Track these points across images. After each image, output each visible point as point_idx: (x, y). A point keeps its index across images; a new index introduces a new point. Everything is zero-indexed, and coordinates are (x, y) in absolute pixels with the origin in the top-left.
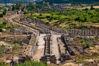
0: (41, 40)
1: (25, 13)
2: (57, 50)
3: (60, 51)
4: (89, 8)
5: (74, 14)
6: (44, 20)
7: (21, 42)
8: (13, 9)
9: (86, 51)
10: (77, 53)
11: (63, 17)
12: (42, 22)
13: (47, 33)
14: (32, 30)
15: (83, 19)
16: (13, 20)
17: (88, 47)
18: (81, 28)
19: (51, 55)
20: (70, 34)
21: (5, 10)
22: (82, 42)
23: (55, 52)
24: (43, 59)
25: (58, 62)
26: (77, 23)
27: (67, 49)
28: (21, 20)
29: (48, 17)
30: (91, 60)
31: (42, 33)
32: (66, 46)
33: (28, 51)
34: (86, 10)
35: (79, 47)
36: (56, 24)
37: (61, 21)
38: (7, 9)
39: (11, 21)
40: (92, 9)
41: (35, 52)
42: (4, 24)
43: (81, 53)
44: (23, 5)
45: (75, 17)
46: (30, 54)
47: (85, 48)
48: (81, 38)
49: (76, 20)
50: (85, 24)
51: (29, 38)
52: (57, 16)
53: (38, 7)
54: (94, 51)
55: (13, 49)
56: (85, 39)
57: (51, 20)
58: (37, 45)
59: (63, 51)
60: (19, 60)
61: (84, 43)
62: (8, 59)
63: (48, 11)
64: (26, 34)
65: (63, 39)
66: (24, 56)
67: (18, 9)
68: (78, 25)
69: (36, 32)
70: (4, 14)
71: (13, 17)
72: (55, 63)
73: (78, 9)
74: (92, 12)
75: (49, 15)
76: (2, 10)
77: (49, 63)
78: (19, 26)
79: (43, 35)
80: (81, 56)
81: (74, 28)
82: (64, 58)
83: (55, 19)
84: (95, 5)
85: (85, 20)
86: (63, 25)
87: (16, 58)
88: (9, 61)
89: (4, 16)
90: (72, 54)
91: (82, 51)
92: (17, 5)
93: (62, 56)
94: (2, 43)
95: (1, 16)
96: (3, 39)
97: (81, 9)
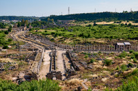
0: (46, 56)
1: (30, 30)
2: (62, 66)
3: (65, 67)
4: (92, 24)
5: (78, 30)
6: (49, 36)
7: (27, 59)
8: (18, 26)
9: (90, 66)
10: (82, 68)
11: (68, 33)
12: (47, 39)
13: (52, 49)
14: (37, 46)
15: (87, 35)
16: (19, 37)
17: (92, 62)
18: (85, 43)
19: (57, 71)
20: (74, 50)
21: (11, 27)
22: (86, 57)
23: (61, 68)
24: (49, 76)
25: (63, 77)
26: (81, 39)
27: (72, 65)
28: (27, 36)
29: (53, 33)
30: (95, 75)
31: (47, 49)
32: (71, 61)
33: (34, 67)
34: (90, 26)
35: (83, 63)
36: (61, 40)
37: (66, 38)
38: (12, 26)
39: (17, 38)
40: (95, 25)
41: (41, 68)
42: (10, 40)
43: (86, 69)
44: (28, 22)
45: (79, 33)
46: (35, 71)
47: (89, 63)
48: (85, 54)
49: (80, 36)
50: (89, 40)
51: (35, 54)
52: (62, 32)
53: (43, 23)
54: (98, 66)
55: (19, 66)
56: (89, 55)
57: (56, 36)
58: (43, 61)
59: (68, 67)
60: (25, 77)
61: (88, 58)
62: (13, 76)
63: (53, 27)
64: (32, 50)
65: (67, 54)
66: (30, 72)
67: (23, 25)
68: (82, 41)
69: (41, 48)
70: (9, 30)
71: (19, 33)
72: (61, 79)
73: (82, 25)
74: (95, 28)
75: (54, 31)
76: (7, 27)
77: (54, 79)
78: (25, 43)
79: (48, 51)
80: (86, 71)
81: (79, 43)
82: (69, 74)
83: (60, 35)
84: (98, 21)
85: (89, 36)
86: (68, 41)
87: (22, 75)
88: (15, 78)
89: (9, 33)
90: (77, 69)
91: (86, 66)
92: (22, 22)
93: (67, 71)
94: (8, 60)
95: (6, 33)
96: (8, 56)
97: (85, 25)
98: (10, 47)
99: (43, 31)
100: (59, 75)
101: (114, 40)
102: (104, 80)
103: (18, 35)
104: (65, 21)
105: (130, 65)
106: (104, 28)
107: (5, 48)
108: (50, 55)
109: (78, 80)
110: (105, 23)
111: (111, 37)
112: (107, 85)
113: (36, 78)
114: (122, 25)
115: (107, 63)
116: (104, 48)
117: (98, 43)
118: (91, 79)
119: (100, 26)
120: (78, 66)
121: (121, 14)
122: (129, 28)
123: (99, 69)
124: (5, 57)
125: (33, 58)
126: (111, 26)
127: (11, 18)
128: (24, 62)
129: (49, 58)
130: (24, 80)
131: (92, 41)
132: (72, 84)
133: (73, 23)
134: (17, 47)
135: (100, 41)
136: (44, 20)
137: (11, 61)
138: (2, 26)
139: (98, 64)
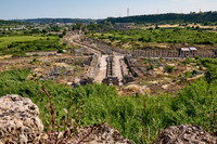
0: (103, 61)
1: (86, 33)
2: (120, 72)
3: (122, 73)
4: (154, 27)
5: (137, 33)
6: (105, 40)
7: (82, 64)
8: (73, 29)
9: (150, 72)
10: (140, 74)
11: (126, 37)
12: (104, 43)
13: (109, 54)
14: (93, 51)
15: (147, 39)
16: (74, 40)
17: (152, 68)
18: (144, 48)
19: (114, 76)
20: (133, 55)
21: (65, 30)
22: (145, 63)
23: (118, 74)
24: (106, 81)
25: (121, 84)
26: (140, 43)
27: (130, 71)
28: (82, 40)
29: (110, 37)
30: (155, 82)
31: (104, 54)
32: (129, 67)
33: (90, 73)
34: (151, 29)
35: (143, 69)
36: (119, 45)
37: (124, 42)
39: (72, 42)
40: (157, 28)
41: (97, 74)
42: (64, 45)
43: (145, 75)
44: (84, 24)
45: (139, 36)
46: (91, 76)
47: (148, 70)
48: (145, 59)
49: (140, 40)
50: (150, 44)
51: (91, 59)
52: (119, 36)
53: (100, 26)
54: (159, 73)
55: (75, 71)
56: (149, 60)
57: (113, 40)
58: (99, 67)
59: (126, 73)
60: (81, 82)
61: (148, 64)
62: (69, 81)
63: (110, 30)
64: (87, 55)
65: (125, 60)
66: (85, 77)
67: (78, 28)
68: (142, 46)
69: (97, 53)
70: (64, 34)
71: (74, 37)
72: (118, 85)
73: (142, 28)
74: (157, 31)
75: (111, 35)
76: (62, 30)
77: (111, 84)
78: (80, 47)
79: (104, 56)
81: (138, 48)
82: (127, 80)
83: (117, 39)
84: (161, 24)
85: (150, 40)
86: (126, 46)
87: (77, 80)
88: (70, 83)
89: (64, 37)
90: (136, 75)
91: (145, 73)
92: (77, 25)
94: (63, 64)
95: (61, 36)
96: (63, 60)
97: (145, 28)
98: (65, 51)
99: (99, 34)
100: (115, 81)
101: (178, 45)
102: (165, 87)
103: (72, 38)
104: (124, 24)
105: (194, 72)
107: (59, 52)
108: (107, 61)
109: (136, 86)
111: (175, 42)
114: (189, 28)
115: (169, 70)
116: (166, 54)
118: (151, 86)
119: (163, 30)
120: (137, 72)
121: (187, 15)
122: (196, 32)
123: (159, 76)
125: (88, 62)
126: (176, 30)
127: (65, 21)
128: (79, 67)
129: (106, 64)
133: (132, 26)
135: (161, 46)
136: (101, 22)
137: (66, 66)
138: (56, 29)
139: (159, 71)
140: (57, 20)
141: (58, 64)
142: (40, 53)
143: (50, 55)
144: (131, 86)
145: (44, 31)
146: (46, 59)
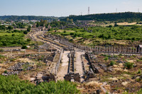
0: (65, 57)
1: (49, 30)
2: (81, 67)
3: (84, 69)
4: (113, 24)
5: (97, 31)
6: (67, 37)
7: (45, 60)
8: (37, 26)
9: (110, 68)
10: (101, 70)
11: (87, 34)
12: (66, 39)
13: (70, 50)
14: (55, 47)
15: (107, 36)
16: (38, 37)
17: (112, 65)
18: (105, 45)
19: (75, 72)
20: (93, 51)
21: (30, 27)
22: (106, 59)
23: (79, 70)
24: (67, 78)
25: (82, 80)
26: (100, 40)
27: (91, 67)
28: (45, 37)
29: (71, 34)
30: (115, 79)
31: (66, 50)
32: (89, 63)
33: (52, 69)
34: (110, 26)
35: (103, 65)
36: (80, 41)
37: (85, 38)
38: (32, 26)
39: (36, 38)
40: (116, 26)
41: (59, 69)
42: (28, 40)
43: (105, 71)
44: (47, 21)
45: (99, 34)
46: (53, 72)
47: (108, 66)
48: (105, 56)
49: (100, 37)
50: (109, 41)
51: (53, 55)
52: (81, 33)
53: (62, 23)
54: (118, 69)
55: (37, 66)
56: (109, 57)
58: (61, 63)
59: (87, 69)
60: (43, 78)
61: (108, 61)
62: (31, 77)
63: (72, 28)
64: (50, 51)
65: (86, 56)
66: (48, 73)
67: (42, 25)
68: (102, 42)
69: (59, 49)
70: (28, 30)
71: (37, 33)
72: (79, 81)
73: (102, 26)
74: (116, 28)
75: (73, 32)
76: (26, 27)
77: (72, 80)
78: (44, 43)
79: (66, 52)
80: (105, 74)
81: (98, 45)
82: (88, 76)
83: (79, 36)
84: (119, 22)
85: (109, 37)
86: (87, 42)
87: (40, 76)
88: (33, 79)
89: (28, 33)
90: (96, 71)
91: (106, 69)
92: (41, 22)
93: (86, 73)
94: (26, 60)
95: (25, 33)
96: (27, 56)
97: (105, 25)
98: (28, 47)
99: (62, 31)
100: (77, 77)
101: (136, 42)
102: (125, 84)
103: (36, 35)
104: (85, 22)
106: (125, 29)
107: (24, 48)
108: (68, 56)
109: (97, 83)
110: (127, 24)
111: (133, 39)
112: (127, 90)
113: (54, 79)
115: (129, 67)
116: (125, 50)
117: (118, 45)
118: (111, 82)
119: (122, 27)
120: (98, 68)
123: (119, 73)
124: (23, 57)
125: (51, 58)
126: (133, 27)
127: (30, 18)
128: (42, 62)
129: (68, 59)
130: (42, 80)
131: (113, 43)
132: (90, 87)
133: (93, 23)
134: (36, 47)
135: (121, 43)
136: (63, 20)
137: (29, 61)
138: (21, 26)
139: (118, 67)
140: (23, 17)
141: (22, 59)
142: (5, 49)
143: (14, 51)
144: (92, 83)
145: (9, 28)
146: (10, 55)
